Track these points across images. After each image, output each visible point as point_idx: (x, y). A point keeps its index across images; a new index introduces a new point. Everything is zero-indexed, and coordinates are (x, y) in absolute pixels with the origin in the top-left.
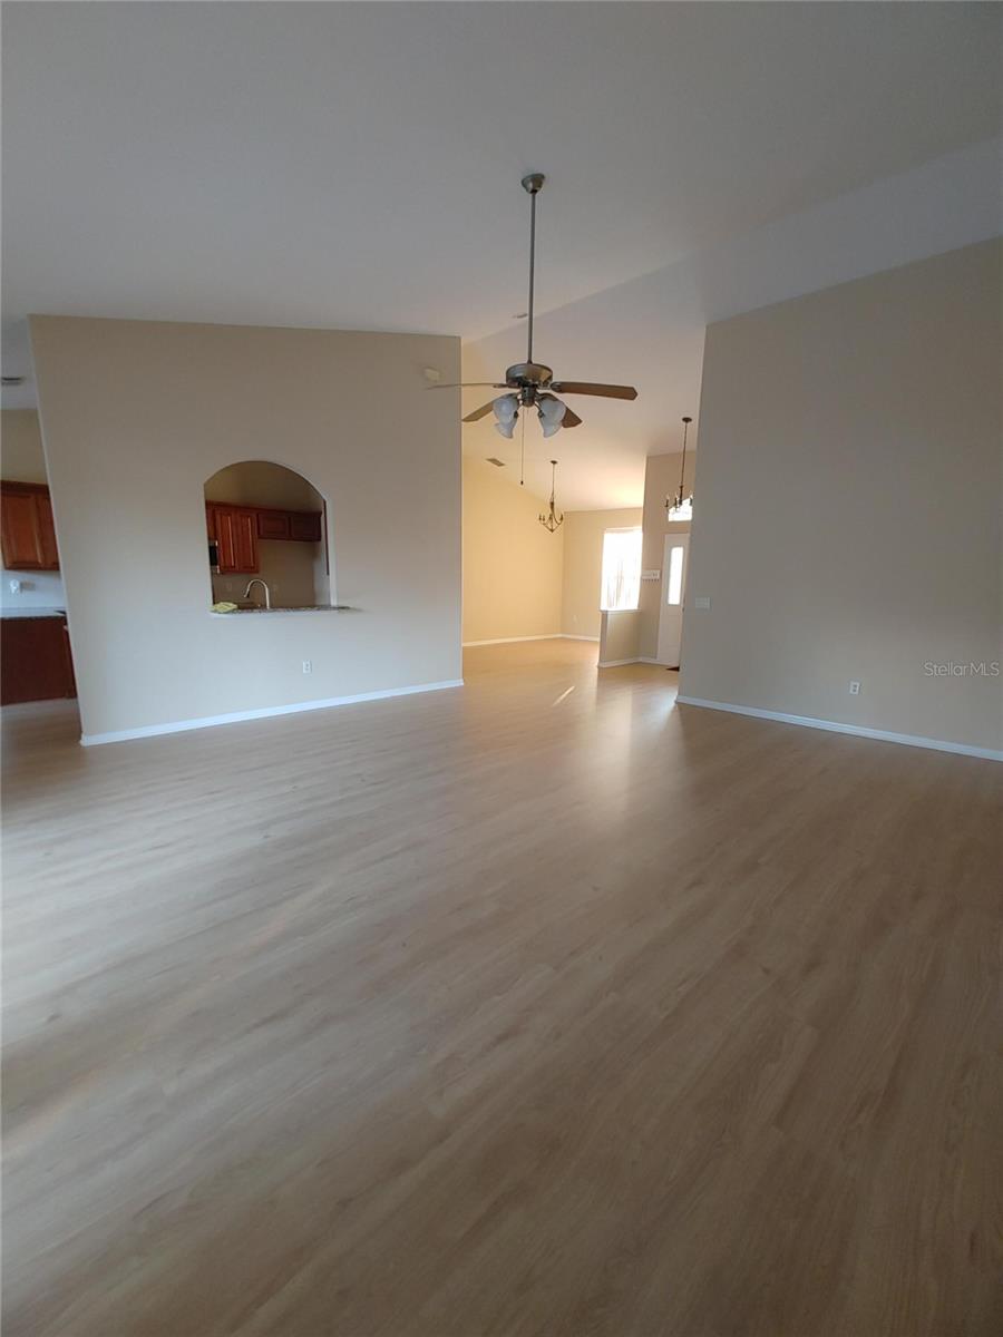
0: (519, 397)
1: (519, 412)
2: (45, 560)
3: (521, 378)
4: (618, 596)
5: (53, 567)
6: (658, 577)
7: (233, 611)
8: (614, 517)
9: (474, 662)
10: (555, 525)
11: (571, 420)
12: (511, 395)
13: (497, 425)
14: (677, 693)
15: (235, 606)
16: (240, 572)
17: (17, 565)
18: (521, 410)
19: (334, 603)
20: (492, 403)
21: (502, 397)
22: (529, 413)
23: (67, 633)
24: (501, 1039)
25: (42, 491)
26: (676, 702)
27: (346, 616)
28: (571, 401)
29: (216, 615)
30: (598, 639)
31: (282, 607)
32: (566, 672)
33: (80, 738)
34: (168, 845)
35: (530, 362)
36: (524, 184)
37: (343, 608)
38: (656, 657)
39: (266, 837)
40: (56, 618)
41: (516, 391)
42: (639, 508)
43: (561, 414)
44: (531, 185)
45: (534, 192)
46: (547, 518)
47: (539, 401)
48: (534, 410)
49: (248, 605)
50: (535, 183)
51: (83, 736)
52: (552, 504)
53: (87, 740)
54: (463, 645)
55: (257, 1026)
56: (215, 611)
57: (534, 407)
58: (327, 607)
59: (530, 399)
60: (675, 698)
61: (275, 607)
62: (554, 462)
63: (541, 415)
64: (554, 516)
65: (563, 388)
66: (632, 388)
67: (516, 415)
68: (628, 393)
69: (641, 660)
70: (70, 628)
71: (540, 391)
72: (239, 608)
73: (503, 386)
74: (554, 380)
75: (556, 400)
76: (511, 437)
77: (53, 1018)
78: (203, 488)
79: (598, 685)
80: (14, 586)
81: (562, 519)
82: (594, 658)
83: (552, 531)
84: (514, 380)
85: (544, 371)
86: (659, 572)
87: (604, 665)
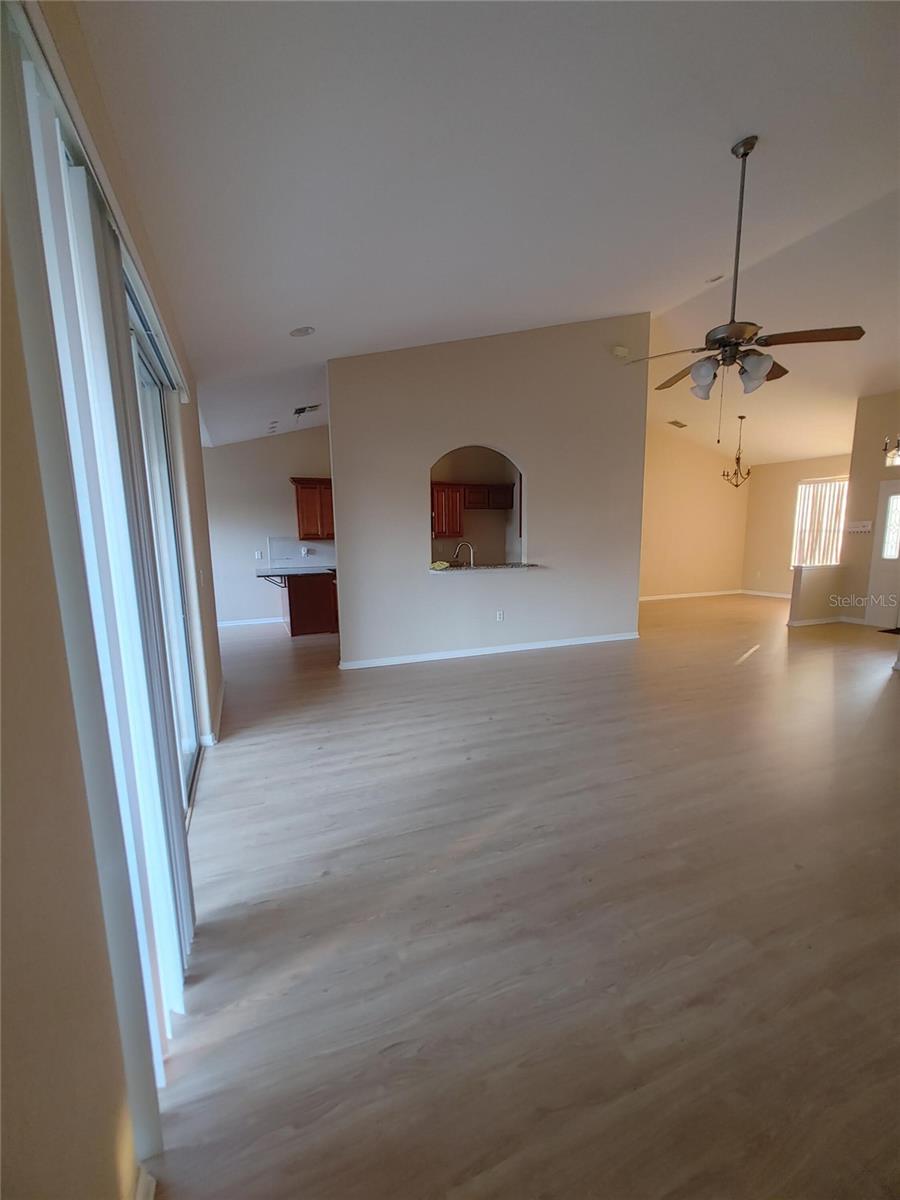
0: (720, 357)
1: (717, 372)
2: (323, 533)
3: (723, 338)
4: (813, 551)
5: (330, 537)
6: (869, 528)
7: (446, 569)
8: (815, 468)
9: (649, 617)
10: (740, 480)
11: (777, 372)
12: (709, 358)
13: (692, 388)
14: (896, 659)
15: (448, 565)
16: (449, 536)
17: (306, 536)
18: (720, 370)
19: (524, 561)
20: (691, 367)
21: (699, 361)
22: (730, 373)
23: (335, 585)
24: (693, 1003)
25: (326, 483)
26: (894, 669)
27: (533, 572)
28: (779, 354)
29: (435, 572)
30: (790, 596)
31: (484, 565)
32: (748, 630)
33: (339, 664)
34: (398, 754)
35: (733, 321)
36: (734, 151)
37: (532, 566)
38: (863, 618)
39: (469, 759)
40: (328, 574)
41: (717, 352)
42: (846, 455)
43: (767, 367)
44: (742, 150)
45: (745, 155)
46: (731, 474)
47: (741, 358)
48: (736, 368)
49: (455, 564)
50: (748, 145)
51: (341, 662)
52: (738, 459)
53: (344, 666)
54: (642, 599)
55: (466, 921)
56: (433, 569)
57: (735, 364)
58: (518, 565)
59: (729, 360)
60: (893, 664)
61: (477, 565)
62: (742, 418)
63: (743, 371)
64: (741, 472)
65: (769, 341)
66: (859, 327)
67: (715, 376)
68: (854, 333)
69: (844, 619)
70: (338, 582)
71: (742, 349)
72: (451, 566)
73: (704, 350)
74: (759, 336)
75: (761, 354)
76: (707, 398)
77: (326, 873)
78: (429, 470)
79: (789, 646)
80: (303, 551)
81: (748, 474)
82: (784, 616)
83: (737, 486)
84: (713, 342)
85: (748, 326)
86: (870, 523)
87: (796, 624)
